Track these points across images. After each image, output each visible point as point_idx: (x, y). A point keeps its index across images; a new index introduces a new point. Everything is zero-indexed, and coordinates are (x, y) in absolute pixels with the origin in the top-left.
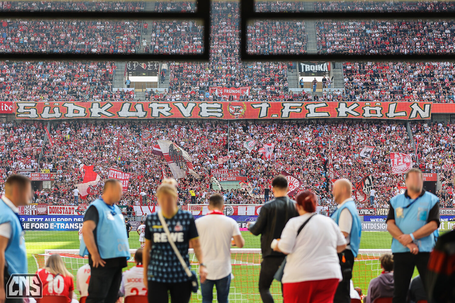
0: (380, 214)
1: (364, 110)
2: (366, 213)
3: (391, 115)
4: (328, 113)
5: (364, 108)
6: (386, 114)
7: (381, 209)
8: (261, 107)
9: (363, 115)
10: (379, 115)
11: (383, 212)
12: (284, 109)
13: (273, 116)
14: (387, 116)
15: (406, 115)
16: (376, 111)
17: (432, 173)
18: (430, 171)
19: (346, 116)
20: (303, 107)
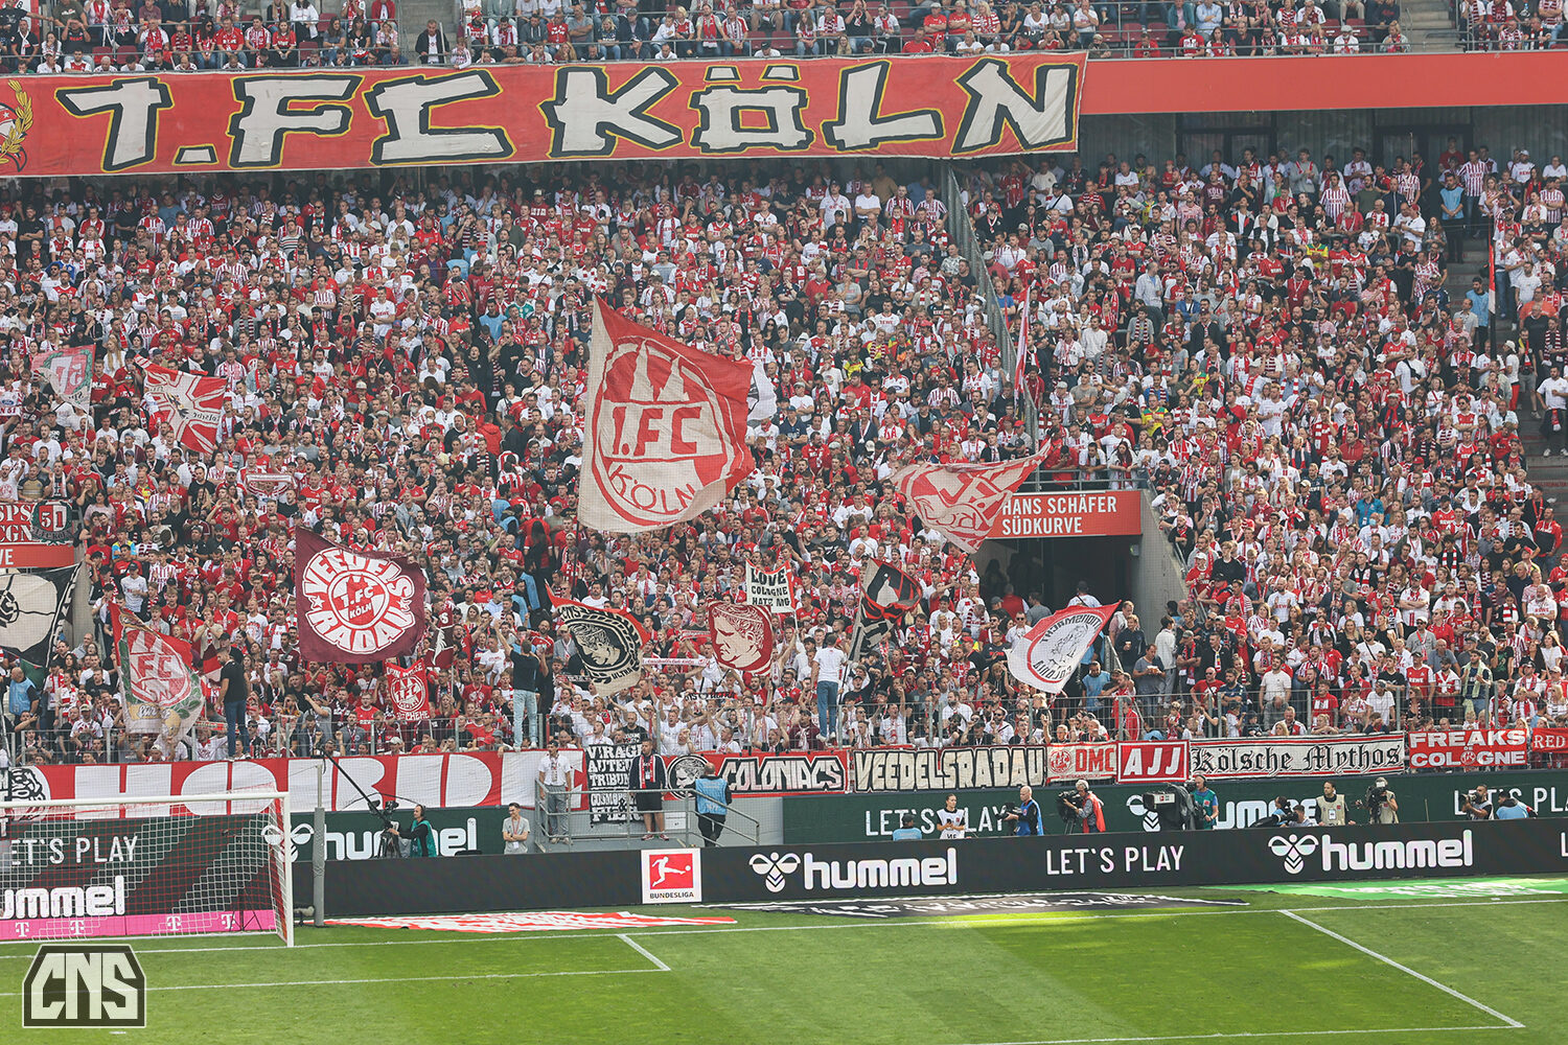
0: (870, 784)
1: (705, 110)
2: (795, 782)
3: (857, 130)
4: (499, 134)
5: (703, 100)
6: (828, 128)
7: (880, 758)
8: (118, 108)
9: (696, 141)
10: (788, 135)
11: (890, 771)
12: (247, 112)
13: (189, 156)
14: (831, 139)
15: (939, 133)
16: (771, 111)
17: (1115, 487)
18: (1101, 480)
19: (606, 151)
20: (357, 103)
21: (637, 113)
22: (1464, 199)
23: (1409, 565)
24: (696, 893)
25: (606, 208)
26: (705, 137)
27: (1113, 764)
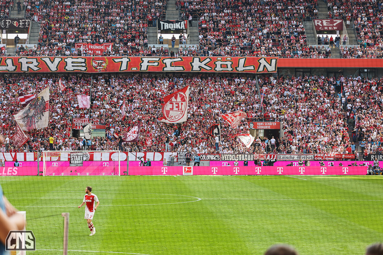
0: (224, 159)
1: (216, 64)
2: (212, 159)
3: (241, 68)
4: (183, 67)
6: (236, 68)
7: (226, 155)
8: (122, 62)
9: (214, 70)
10: (230, 69)
11: (228, 157)
12: (143, 62)
13: (133, 69)
14: (236, 70)
15: (254, 69)
16: (227, 65)
17: (276, 121)
18: (274, 120)
19: (200, 70)
20: (160, 62)
21: (205, 65)
22: (340, 82)
23: (320, 133)
24: (192, 173)
25: (200, 80)
26: (216, 69)
27: (265, 157)
